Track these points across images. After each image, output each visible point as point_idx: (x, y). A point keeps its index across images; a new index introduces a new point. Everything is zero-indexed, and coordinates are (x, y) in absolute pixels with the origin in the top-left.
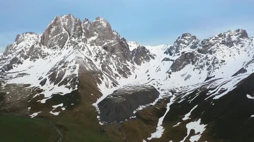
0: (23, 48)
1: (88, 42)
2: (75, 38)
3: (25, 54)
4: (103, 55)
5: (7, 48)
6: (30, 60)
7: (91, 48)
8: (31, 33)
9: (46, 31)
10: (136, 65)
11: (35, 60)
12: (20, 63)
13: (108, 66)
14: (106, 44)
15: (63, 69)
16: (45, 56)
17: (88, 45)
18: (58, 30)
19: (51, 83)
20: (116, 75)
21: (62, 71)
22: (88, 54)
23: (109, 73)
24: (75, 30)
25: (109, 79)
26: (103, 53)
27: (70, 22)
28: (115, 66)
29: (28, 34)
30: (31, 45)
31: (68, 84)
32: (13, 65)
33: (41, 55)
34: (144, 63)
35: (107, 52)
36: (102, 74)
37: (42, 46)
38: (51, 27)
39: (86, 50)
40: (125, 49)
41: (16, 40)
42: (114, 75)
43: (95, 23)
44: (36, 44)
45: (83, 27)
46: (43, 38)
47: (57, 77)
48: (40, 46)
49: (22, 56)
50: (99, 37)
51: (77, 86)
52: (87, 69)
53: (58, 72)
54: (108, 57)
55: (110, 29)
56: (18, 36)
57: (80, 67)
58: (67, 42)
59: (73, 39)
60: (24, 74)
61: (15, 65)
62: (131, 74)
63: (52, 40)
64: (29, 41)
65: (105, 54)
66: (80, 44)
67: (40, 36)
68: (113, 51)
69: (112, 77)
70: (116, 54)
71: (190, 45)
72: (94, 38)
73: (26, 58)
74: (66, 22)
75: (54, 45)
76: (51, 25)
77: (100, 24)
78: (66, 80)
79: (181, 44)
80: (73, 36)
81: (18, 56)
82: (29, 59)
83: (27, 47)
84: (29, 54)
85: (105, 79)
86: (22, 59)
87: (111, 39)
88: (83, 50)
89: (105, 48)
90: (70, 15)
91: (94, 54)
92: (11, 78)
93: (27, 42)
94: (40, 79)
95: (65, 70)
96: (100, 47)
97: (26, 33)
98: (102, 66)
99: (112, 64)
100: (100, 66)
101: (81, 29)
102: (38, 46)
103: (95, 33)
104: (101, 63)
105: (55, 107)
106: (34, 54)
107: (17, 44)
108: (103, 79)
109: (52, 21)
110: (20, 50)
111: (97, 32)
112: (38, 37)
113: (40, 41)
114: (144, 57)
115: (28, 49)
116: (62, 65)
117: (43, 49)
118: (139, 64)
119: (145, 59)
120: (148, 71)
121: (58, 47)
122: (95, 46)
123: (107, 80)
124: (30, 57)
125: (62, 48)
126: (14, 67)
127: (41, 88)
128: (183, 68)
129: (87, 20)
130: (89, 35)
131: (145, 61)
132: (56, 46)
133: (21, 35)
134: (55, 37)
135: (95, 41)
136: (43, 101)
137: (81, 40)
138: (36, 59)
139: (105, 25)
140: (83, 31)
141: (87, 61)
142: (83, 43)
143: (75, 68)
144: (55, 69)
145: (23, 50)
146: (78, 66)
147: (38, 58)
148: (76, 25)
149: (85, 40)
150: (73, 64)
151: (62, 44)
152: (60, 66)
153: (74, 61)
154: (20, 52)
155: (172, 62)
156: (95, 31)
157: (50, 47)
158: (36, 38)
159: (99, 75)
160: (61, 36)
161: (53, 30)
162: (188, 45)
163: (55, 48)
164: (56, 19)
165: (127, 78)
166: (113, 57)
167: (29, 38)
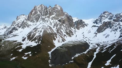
0: (19, 22)
1: (50, 18)
3: (20, 25)
4: (58, 24)
5: (13, 23)
6: (22, 28)
7: (52, 21)
8: (23, 15)
9: (30, 13)
10: (76, 30)
11: (24, 28)
12: (17, 30)
13: (60, 30)
14: (60, 18)
15: (35, 32)
16: (29, 26)
17: (50, 20)
18: (36, 13)
19: (27, 40)
20: (65, 35)
21: (34, 33)
22: (50, 24)
23: (60, 34)
24: (44, 12)
25: (60, 38)
26: (58, 23)
27: (42, 8)
28: (64, 30)
29: (22, 15)
30: (22, 21)
31: (36, 41)
32: (13, 31)
33: (27, 26)
34: (81, 28)
35: (60, 23)
36: (56, 35)
37: (28, 21)
38: (32, 11)
39: (49, 22)
40: (71, 21)
41: (17, 19)
42: (64, 35)
43: (54, 7)
44: (25, 20)
45: (48, 10)
46: (28, 17)
47: (31, 36)
48: (27, 21)
49: (18, 26)
50: (56, 15)
51: (40, 41)
52: (48, 32)
53: (32, 34)
54: (60, 25)
55: (62, 11)
56: (18, 17)
57: (44, 31)
58: (40, 18)
59: (43, 17)
60: (16, 35)
61: (14, 31)
62: (74, 35)
63: (33, 18)
65: (59, 24)
66: (46, 19)
67: (27, 16)
68: (64, 22)
69: (62, 36)
70: (66, 24)
71: (108, 18)
72: (53, 16)
73: (20, 27)
74: (40, 8)
75: (33, 20)
76: (32, 10)
77: (57, 8)
78: (35, 38)
79: (103, 17)
80: (43, 15)
81: (16, 27)
82: (21, 28)
83: (21, 22)
84: (21, 25)
85: (58, 38)
86: (18, 28)
87: (63, 16)
88: (47, 22)
89: (59, 21)
90: (42, 5)
91: (53, 24)
92: (9, 37)
94: (23, 38)
95: (36, 33)
96: (57, 20)
97: (21, 15)
99: (63, 29)
100: (56, 30)
101: (47, 11)
102: (26, 21)
103: (54, 13)
104: (57, 29)
105: (26, 54)
106: (24, 25)
107: (17, 21)
108: (57, 37)
109: (33, 8)
111: (55, 13)
112: (26, 17)
113: (27, 18)
114: (81, 25)
115: (21, 23)
116: (35, 30)
117: (28, 22)
118: (78, 29)
119: (82, 26)
120: (83, 33)
121: (36, 21)
122: (54, 20)
123: (59, 38)
124: (22, 27)
125: (37, 22)
126: (13, 32)
127: (22, 42)
128: (104, 30)
129: (51, 7)
130: (51, 14)
131: (82, 27)
132: (35, 21)
133: (19, 16)
134: (34, 16)
135: (54, 17)
136: (20, 50)
137: (46, 17)
138: (25, 28)
139: (59, 8)
140: (48, 12)
141: (48, 28)
142: (48, 19)
143: (41, 32)
144: (31, 32)
145: (18, 23)
146: (43, 30)
147: (25, 27)
148: (45, 9)
150: (40, 29)
151: (37, 20)
152: (34, 31)
153: (41, 28)
154: (17, 24)
155: (98, 28)
156: (54, 12)
157: (31, 21)
158: (25, 17)
159: (55, 35)
160: (37, 15)
161: (33, 13)
162: (107, 17)
163: (34, 22)
164: (35, 7)
165: (71, 37)
166: (64, 25)
167: (22, 18)
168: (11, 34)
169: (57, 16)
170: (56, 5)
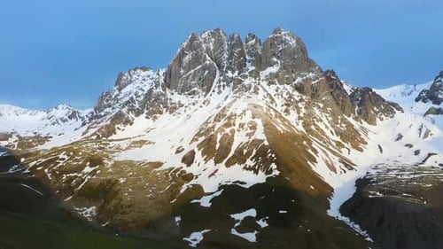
0: (132, 95)
1: (262, 76)
2: (233, 72)
3: (137, 106)
4: (297, 102)
5: (102, 98)
6: (147, 117)
7: (272, 89)
8: (144, 69)
9: (174, 61)
11: (155, 118)
12: (129, 122)
13: (314, 124)
14: (299, 80)
15: (228, 131)
16: (175, 108)
17: (264, 84)
18: (197, 60)
19: (206, 160)
20: (339, 144)
21: (227, 134)
22: (268, 100)
23: (321, 139)
24: (230, 58)
26: (298, 99)
27: (219, 43)
28: (329, 125)
29: (138, 71)
30: (146, 89)
31: (250, 163)
32: (116, 126)
33: (166, 107)
34: (382, 119)
35: (304, 97)
36: (309, 142)
37: (168, 91)
38: (183, 54)
39: (261, 92)
40: (338, 92)
41: (118, 83)
42: (334, 144)
43: (273, 39)
44: (157, 86)
45: (246, 51)
46: (169, 74)
47: (218, 146)
48: (164, 90)
49: (132, 109)
50: (284, 67)
51: (274, 166)
52: (280, 129)
53: (219, 136)
54: (308, 106)
55: (304, 51)
56: (121, 75)
57: (265, 125)
58: (216, 80)
59: (230, 74)
61: (119, 126)
62: (366, 143)
63: (187, 78)
64: (142, 82)
65: (301, 100)
66: (247, 82)
67: (162, 73)
68: (315, 95)
70: (323, 102)
72: (274, 69)
73: (138, 113)
74: (211, 44)
75: (190, 87)
76: (182, 51)
77: (282, 42)
78: (240, 152)
80: (228, 68)
81: (124, 110)
82: (144, 115)
83: (140, 93)
84: (143, 107)
85: (321, 153)
86: (131, 115)
87: (309, 72)
88: (256, 91)
89: (299, 88)
90: (218, 30)
92: (118, 149)
93: (138, 84)
94: (178, 152)
95: (232, 132)
96: (288, 87)
97: (135, 70)
98: (305, 125)
99: (321, 121)
100: (300, 124)
101: (243, 53)
102: (160, 90)
103: (275, 59)
104: (300, 118)
106: (153, 105)
107: (120, 90)
108: (315, 151)
109: (186, 44)
110: (127, 99)
111: (278, 58)
112: (158, 74)
113: (162, 81)
114: (378, 107)
115: (142, 98)
116: (224, 121)
117: (169, 96)
118: (372, 122)
119: (383, 112)
121: (200, 90)
122: (278, 85)
124: (146, 111)
125: (207, 92)
126: (117, 131)
127: (187, 169)
129: (254, 37)
130: (261, 63)
131: (383, 116)
132: (196, 89)
133: (127, 74)
134: (192, 71)
135: (276, 76)
137: (247, 73)
138: (158, 115)
139: (293, 42)
140: (248, 57)
142: (253, 80)
143: (254, 127)
144: (209, 131)
145: (132, 98)
146: (259, 122)
147: (161, 113)
148: (233, 46)
149: (255, 74)
150: (247, 119)
151: (206, 85)
152: (218, 124)
154: (128, 102)
156: (274, 55)
157: (183, 91)
158: (157, 76)
160: (203, 69)
161: (187, 59)
163: (194, 93)
164: (194, 38)
165: (362, 151)
167: (141, 78)
168: (110, 138)
169: (288, 73)
170: (279, 29)
